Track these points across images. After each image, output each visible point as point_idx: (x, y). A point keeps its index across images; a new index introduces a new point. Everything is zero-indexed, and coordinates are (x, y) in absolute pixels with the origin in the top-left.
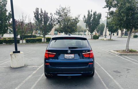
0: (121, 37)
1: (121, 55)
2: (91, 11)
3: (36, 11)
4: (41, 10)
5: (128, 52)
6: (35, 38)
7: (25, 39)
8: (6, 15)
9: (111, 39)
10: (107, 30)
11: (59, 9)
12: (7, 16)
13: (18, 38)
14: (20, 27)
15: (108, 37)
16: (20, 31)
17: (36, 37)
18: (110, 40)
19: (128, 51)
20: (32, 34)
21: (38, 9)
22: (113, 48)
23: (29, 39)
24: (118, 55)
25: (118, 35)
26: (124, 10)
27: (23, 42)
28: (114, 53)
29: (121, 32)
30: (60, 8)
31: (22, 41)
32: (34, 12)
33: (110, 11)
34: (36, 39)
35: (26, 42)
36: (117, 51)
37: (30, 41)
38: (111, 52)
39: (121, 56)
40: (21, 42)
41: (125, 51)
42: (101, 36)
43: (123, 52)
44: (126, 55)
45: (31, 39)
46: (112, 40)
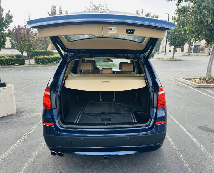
0: (189, 54)
1: (199, 87)
2: (142, 12)
3: (52, 11)
4: (60, 9)
5: (210, 82)
6: (51, 56)
7: (33, 58)
8: (3, 17)
9: (175, 58)
10: (168, 43)
11: (89, 8)
12: (3, 19)
13: (25, 56)
14: (24, 37)
15: (170, 55)
16: (25, 43)
17: (53, 55)
18: (173, 59)
19: (210, 79)
20: (46, 49)
21: (55, 7)
22: (179, 74)
23: (39, 57)
24: (193, 87)
25: (182, 51)
26: (209, 3)
27: (30, 62)
28: (184, 83)
29: (189, 46)
30: (92, 5)
31: (29, 60)
32: (49, 13)
33: (180, 7)
34: (52, 58)
35: (36, 62)
36: (190, 79)
37: (41, 61)
38: (179, 81)
39: (199, 89)
40: (27, 62)
41: (205, 79)
42: (157, 53)
43: (202, 82)
44: (209, 88)
45: (44, 58)
46: (176, 60)
